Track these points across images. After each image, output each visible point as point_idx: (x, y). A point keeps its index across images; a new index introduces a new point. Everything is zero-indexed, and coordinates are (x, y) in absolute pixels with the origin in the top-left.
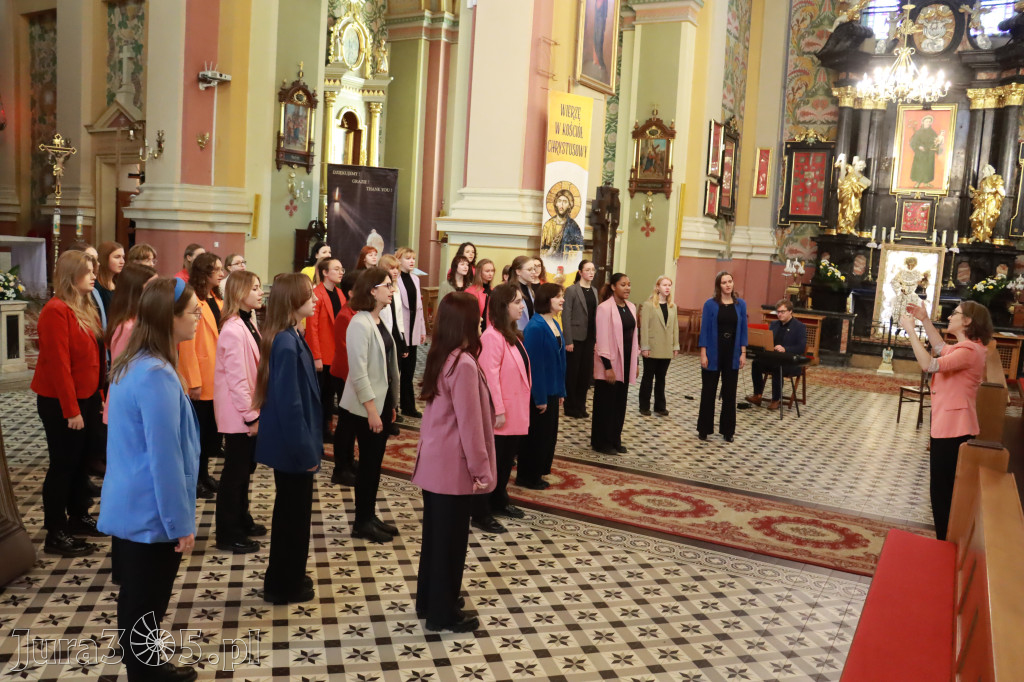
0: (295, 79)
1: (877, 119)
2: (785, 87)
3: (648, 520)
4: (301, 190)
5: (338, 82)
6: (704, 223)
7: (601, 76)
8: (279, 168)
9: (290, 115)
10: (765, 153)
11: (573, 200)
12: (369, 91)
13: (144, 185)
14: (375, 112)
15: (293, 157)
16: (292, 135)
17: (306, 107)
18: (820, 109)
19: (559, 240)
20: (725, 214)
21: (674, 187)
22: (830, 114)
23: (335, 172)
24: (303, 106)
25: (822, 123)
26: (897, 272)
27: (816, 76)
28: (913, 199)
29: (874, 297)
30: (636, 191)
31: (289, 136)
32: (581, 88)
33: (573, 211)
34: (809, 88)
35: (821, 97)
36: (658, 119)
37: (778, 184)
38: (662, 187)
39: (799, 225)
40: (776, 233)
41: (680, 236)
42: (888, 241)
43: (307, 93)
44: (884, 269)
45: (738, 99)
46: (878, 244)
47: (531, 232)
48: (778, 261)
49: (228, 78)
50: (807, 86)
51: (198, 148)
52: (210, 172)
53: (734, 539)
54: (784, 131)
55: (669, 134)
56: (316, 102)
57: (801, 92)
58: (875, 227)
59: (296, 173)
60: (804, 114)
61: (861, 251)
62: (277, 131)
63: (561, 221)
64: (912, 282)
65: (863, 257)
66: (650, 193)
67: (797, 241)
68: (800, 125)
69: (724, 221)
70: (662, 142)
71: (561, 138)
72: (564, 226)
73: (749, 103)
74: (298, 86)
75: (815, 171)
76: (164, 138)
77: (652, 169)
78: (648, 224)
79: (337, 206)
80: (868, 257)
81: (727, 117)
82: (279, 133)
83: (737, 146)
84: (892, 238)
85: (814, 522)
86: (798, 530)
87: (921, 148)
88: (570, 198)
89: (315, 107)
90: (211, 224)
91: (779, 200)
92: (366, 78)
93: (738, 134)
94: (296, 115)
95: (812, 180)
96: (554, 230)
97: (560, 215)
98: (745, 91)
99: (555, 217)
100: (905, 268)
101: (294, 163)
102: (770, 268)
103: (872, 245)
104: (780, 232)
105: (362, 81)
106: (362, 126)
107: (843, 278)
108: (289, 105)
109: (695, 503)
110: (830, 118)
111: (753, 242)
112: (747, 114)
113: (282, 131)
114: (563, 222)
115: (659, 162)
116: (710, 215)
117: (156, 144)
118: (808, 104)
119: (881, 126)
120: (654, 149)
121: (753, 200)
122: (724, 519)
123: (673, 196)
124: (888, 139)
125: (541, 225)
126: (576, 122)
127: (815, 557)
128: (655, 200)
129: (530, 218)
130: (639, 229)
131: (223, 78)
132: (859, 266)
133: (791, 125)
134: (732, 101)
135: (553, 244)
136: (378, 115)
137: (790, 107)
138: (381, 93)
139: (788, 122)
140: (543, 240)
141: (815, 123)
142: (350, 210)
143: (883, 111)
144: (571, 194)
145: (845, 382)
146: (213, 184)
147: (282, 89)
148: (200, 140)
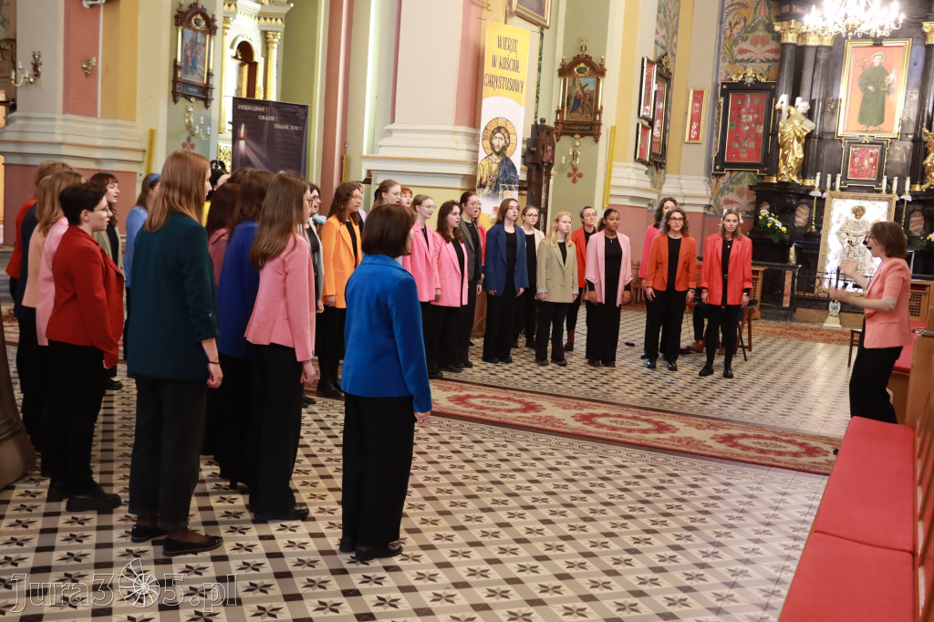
1: (823, 56)
2: (721, 22)
3: (614, 435)
4: (201, 126)
5: (233, 6)
6: (635, 168)
7: (535, 7)
8: (175, 101)
9: (187, 41)
10: (698, 95)
11: (509, 138)
12: (265, 19)
13: (15, 114)
14: (273, 42)
15: (190, 89)
16: (190, 64)
17: (204, 33)
18: (760, 46)
19: (495, 179)
20: (656, 162)
21: (603, 130)
22: (771, 51)
23: (241, 107)
24: (202, 32)
25: (762, 61)
26: (843, 221)
27: (756, 9)
28: (861, 143)
29: (818, 250)
30: (562, 134)
31: (186, 65)
32: (516, 19)
33: (508, 149)
34: (747, 23)
35: (761, 33)
36: (587, 56)
37: (712, 129)
38: (591, 129)
39: (734, 174)
40: (710, 182)
41: (609, 183)
42: (833, 188)
43: (205, 17)
44: (828, 219)
45: (670, 36)
46: (823, 192)
47: (466, 170)
48: (712, 213)
50: (745, 20)
51: (84, 75)
52: (96, 102)
53: (699, 449)
54: (720, 71)
55: (599, 71)
56: (216, 28)
57: (739, 27)
58: (819, 174)
59: (194, 107)
60: (742, 51)
61: (804, 201)
62: (174, 58)
63: (496, 159)
64: (860, 232)
65: (806, 206)
66: (577, 136)
67: (732, 191)
68: (737, 64)
69: (654, 168)
70: (592, 81)
71: (498, 72)
72: (501, 164)
73: (681, 39)
74: (195, 9)
75: (753, 114)
76: (41, 60)
77: (580, 109)
78: (575, 170)
79: (242, 144)
80: (811, 207)
81: (659, 55)
82: (175, 61)
83: (669, 87)
84: (838, 186)
85: (776, 439)
86: (759, 443)
87: (870, 88)
88: (506, 135)
89: (215, 34)
90: (97, 160)
91: (714, 145)
92: (262, 4)
93: (671, 74)
94: (194, 42)
95: (748, 124)
96: (490, 168)
98: (677, 27)
99: (491, 154)
100: (852, 217)
101: (191, 96)
102: (704, 220)
103: (816, 193)
104: (714, 181)
105: (258, 7)
106: (258, 58)
107: (784, 229)
108: (186, 30)
109: (656, 423)
110: (771, 56)
111: (685, 191)
112: (678, 52)
113: (179, 59)
115: (587, 102)
116: (641, 161)
117: (31, 67)
118: (747, 40)
119: (827, 64)
120: (582, 88)
121: (684, 146)
122: (688, 435)
123: (603, 139)
124: (833, 79)
125: (476, 163)
126: (512, 56)
127: (779, 462)
128: (583, 143)
129: (464, 155)
130: (566, 175)
132: (802, 216)
133: (727, 63)
134: (664, 37)
136: (276, 46)
137: (727, 44)
138: (279, 21)
139: (724, 60)
140: (478, 179)
141: (754, 61)
142: (257, 149)
143: (829, 48)
144: (507, 131)
145: (790, 334)
146: (99, 116)
147: (178, 11)
148: (85, 65)
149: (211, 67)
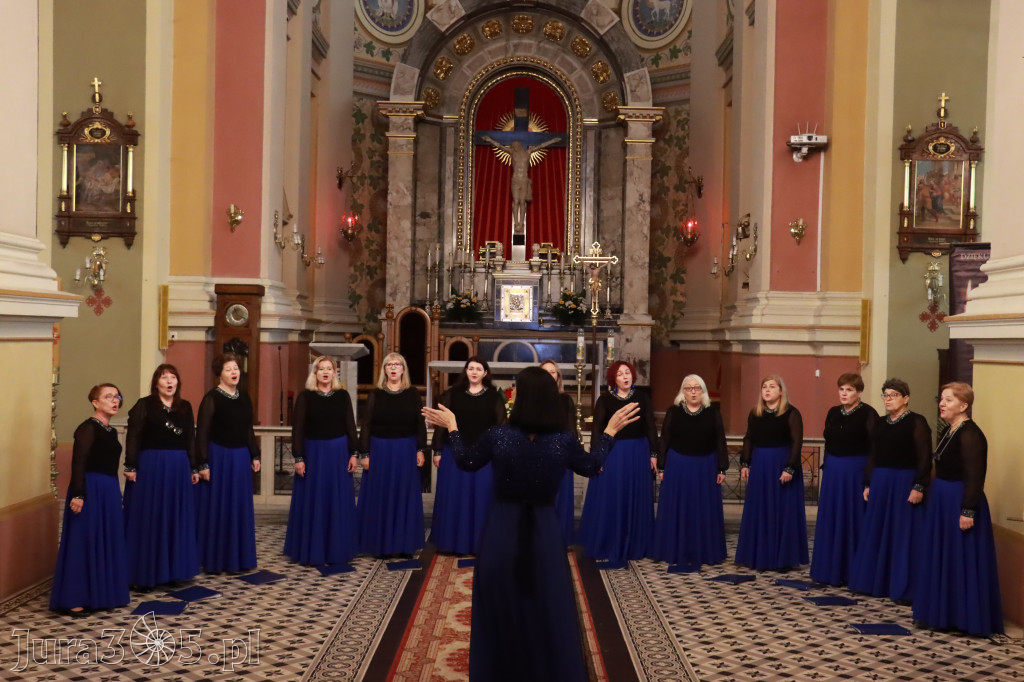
0: (935, 120)
8: (904, 260)
9: (923, 177)
15: (931, 239)
16: (929, 205)
17: (956, 160)
24: (950, 160)
31: (922, 209)
43: (960, 138)
49: (822, 139)
51: (794, 242)
52: (815, 272)
56: (984, 150)
59: (942, 263)
62: (897, 203)
74: (936, 132)
82: (902, 204)
89: (980, 158)
90: (811, 343)
94: (938, 175)
101: (934, 249)
108: (918, 162)
113: (906, 203)
131: (813, 141)
146: (819, 289)
147: (906, 139)
148: (793, 230)
149: (972, 205)
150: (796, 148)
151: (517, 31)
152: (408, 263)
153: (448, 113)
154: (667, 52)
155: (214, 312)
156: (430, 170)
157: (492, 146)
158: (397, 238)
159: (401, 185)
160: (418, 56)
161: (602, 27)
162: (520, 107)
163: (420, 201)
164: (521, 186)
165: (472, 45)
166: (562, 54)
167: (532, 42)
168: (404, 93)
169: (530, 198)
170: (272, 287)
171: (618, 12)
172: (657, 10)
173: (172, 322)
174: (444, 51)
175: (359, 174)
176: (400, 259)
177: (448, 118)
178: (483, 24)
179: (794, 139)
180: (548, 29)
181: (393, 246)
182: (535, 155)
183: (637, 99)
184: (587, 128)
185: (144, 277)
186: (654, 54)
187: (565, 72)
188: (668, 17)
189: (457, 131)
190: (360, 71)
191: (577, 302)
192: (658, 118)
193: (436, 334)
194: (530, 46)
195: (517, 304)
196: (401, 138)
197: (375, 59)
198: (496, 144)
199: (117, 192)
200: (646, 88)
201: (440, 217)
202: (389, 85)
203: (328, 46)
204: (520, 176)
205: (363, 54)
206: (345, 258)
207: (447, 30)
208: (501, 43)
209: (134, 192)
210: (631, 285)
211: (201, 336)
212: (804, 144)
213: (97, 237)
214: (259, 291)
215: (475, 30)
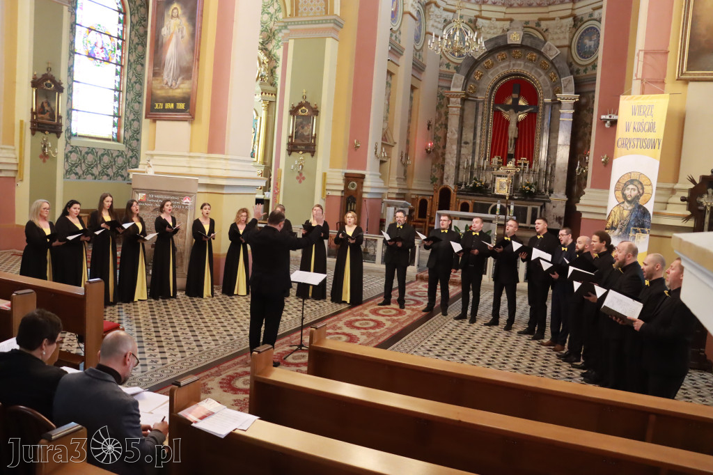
11: (643, 189)
19: (625, 222)
33: (642, 198)
49: (616, 117)
63: (628, 207)
71: (631, 135)
72: (633, 211)
88: (640, 186)
96: (621, 214)
97: (629, 202)
99: (623, 202)
114: (630, 208)
126: (649, 119)
135: (619, 226)
144: (641, 183)
148: (603, 160)
150: (605, 121)
151: (514, 57)
152: (454, 165)
153: (480, 95)
154: (591, 66)
155: (344, 184)
156: (469, 121)
157: (500, 111)
158: (450, 153)
159: (453, 129)
160: (464, 70)
161: (551, 56)
162: (514, 93)
163: (464, 136)
164: (513, 132)
165: (493, 64)
166: (536, 68)
167: (522, 63)
168: (457, 87)
169: (516, 136)
170: (371, 175)
171: (570, 47)
172: (588, 46)
173: (327, 187)
174: (479, 66)
175: (440, 123)
176: (451, 163)
177: (480, 97)
178: (497, 54)
179: (603, 117)
180: (528, 56)
181: (448, 156)
182: (521, 116)
183: (567, 91)
184: (545, 104)
185: (317, 169)
186: (584, 68)
187: (537, 77)
188: (592, 49)
189: (484, 104)
190: (442, 76)
191: (531, 187)
192: (577, 100)
193: (455, 198)
194: (520, 65)
195: (502, 186)
196: (455, 106)
197: (450, 70)
198: (503, 110)
199: (309, 135)
200: (572, 85)
201: (474, 144)
202: (451, 81)
203: (425, 66)
204: (513, 126)
205: (444, 68)
206: (429, 161)
207: (479, 58)
208: (506, 63)
209: (315, 134)
210: (558, 180)
211: (339, 194)
212: (608, 120)
213: (301, 152)
214: (363, 177)
215: (494, 57)
